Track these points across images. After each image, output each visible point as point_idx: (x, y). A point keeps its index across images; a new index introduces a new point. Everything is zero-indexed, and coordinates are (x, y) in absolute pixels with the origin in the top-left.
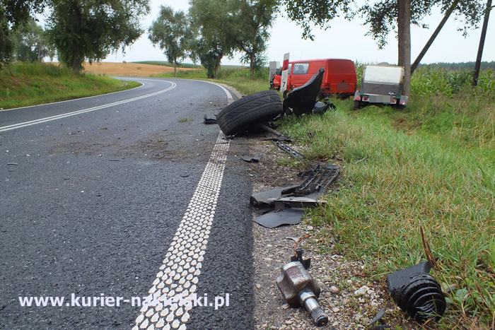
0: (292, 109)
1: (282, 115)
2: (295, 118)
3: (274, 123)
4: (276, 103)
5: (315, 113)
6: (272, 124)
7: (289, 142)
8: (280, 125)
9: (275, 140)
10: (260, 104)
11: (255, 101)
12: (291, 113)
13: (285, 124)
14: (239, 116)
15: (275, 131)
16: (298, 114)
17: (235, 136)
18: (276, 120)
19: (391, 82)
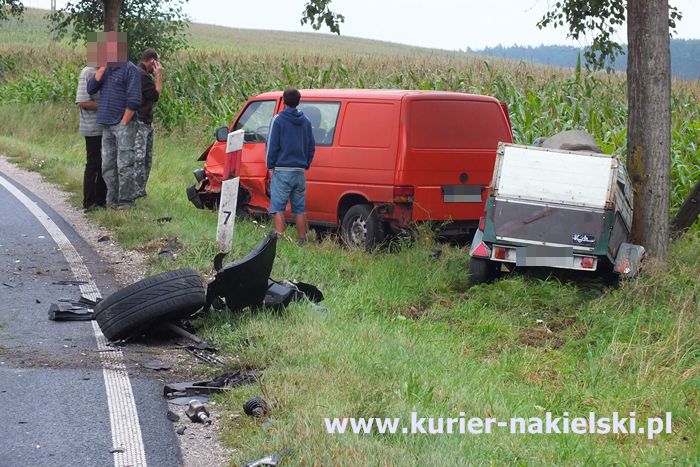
0: (224, 299)
1: (207, 309)
2: (228, 316)
3: (192, 323)
4: (194, 290)
5: (268, 306)
6: (188, 325)
7: (213, 351)
8: (202, 327)
9: (192, 348)
10: (170, 292)
11: (161, 287)
12: (222, 306)
13: (210, 326)
14: (134, 309)
15: (192, 336)
16: (236, 307)
17: (126, 342)
18: (195, 317)
19: (580, 200)
